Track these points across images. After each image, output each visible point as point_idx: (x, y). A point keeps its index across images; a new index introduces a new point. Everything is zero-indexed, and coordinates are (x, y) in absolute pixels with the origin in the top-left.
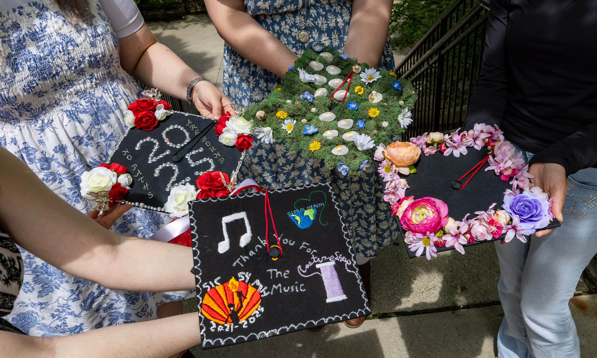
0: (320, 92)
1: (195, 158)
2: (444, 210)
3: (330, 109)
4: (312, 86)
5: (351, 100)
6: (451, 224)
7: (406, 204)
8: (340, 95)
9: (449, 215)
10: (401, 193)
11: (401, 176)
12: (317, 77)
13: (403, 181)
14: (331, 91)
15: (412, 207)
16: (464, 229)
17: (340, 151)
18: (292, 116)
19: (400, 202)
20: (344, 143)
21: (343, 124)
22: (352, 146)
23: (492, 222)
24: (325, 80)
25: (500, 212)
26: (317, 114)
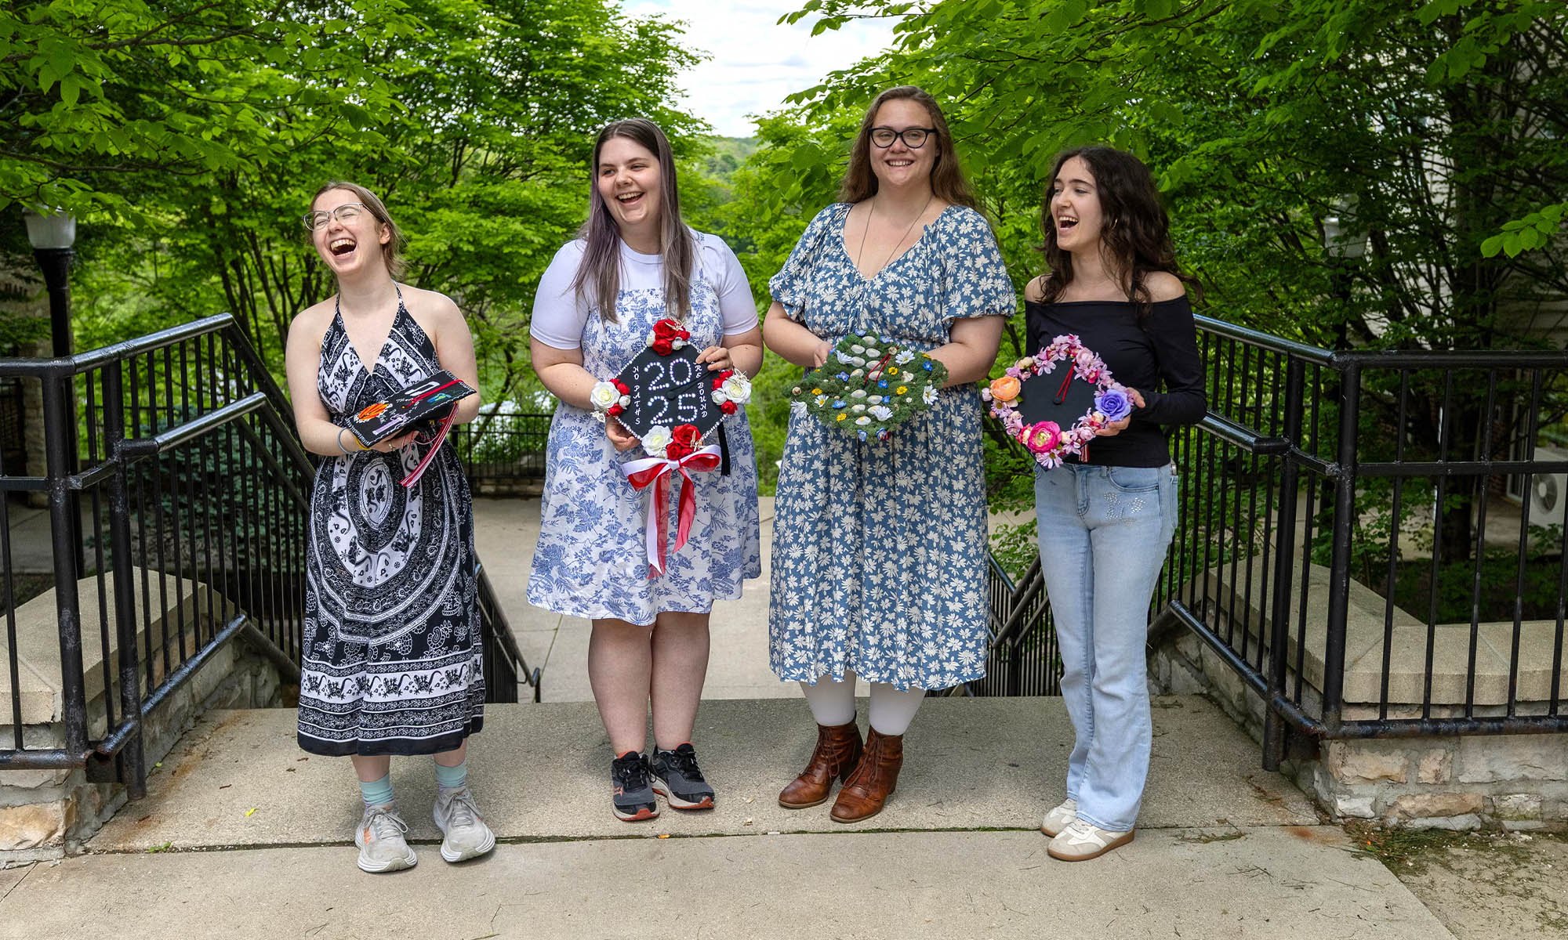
0: (858, 372)
1: (686, 402)
2: (1056, 428)
3: (863, 388)
4: (849, 367)
5: (883, 379)
6: (1065, 437)
7: (1027, 433)
8: (874, 375)
9: (1062, 430)
10: (1019, 423)
11: (1014, 409)
12: (856, 359)
13: (1016, 413)
14: (867, 371)
15: (1033, 433)
16: (1075, 437)
17: (864, 421)
18: (825, 393)
19: (1022, 432)
20: (868, 415)
21: (873, 398)
22: (874, 418)
23: (1092, 424)
24: (863, 361)
25: (1096, 414)
26: (850, 392)
